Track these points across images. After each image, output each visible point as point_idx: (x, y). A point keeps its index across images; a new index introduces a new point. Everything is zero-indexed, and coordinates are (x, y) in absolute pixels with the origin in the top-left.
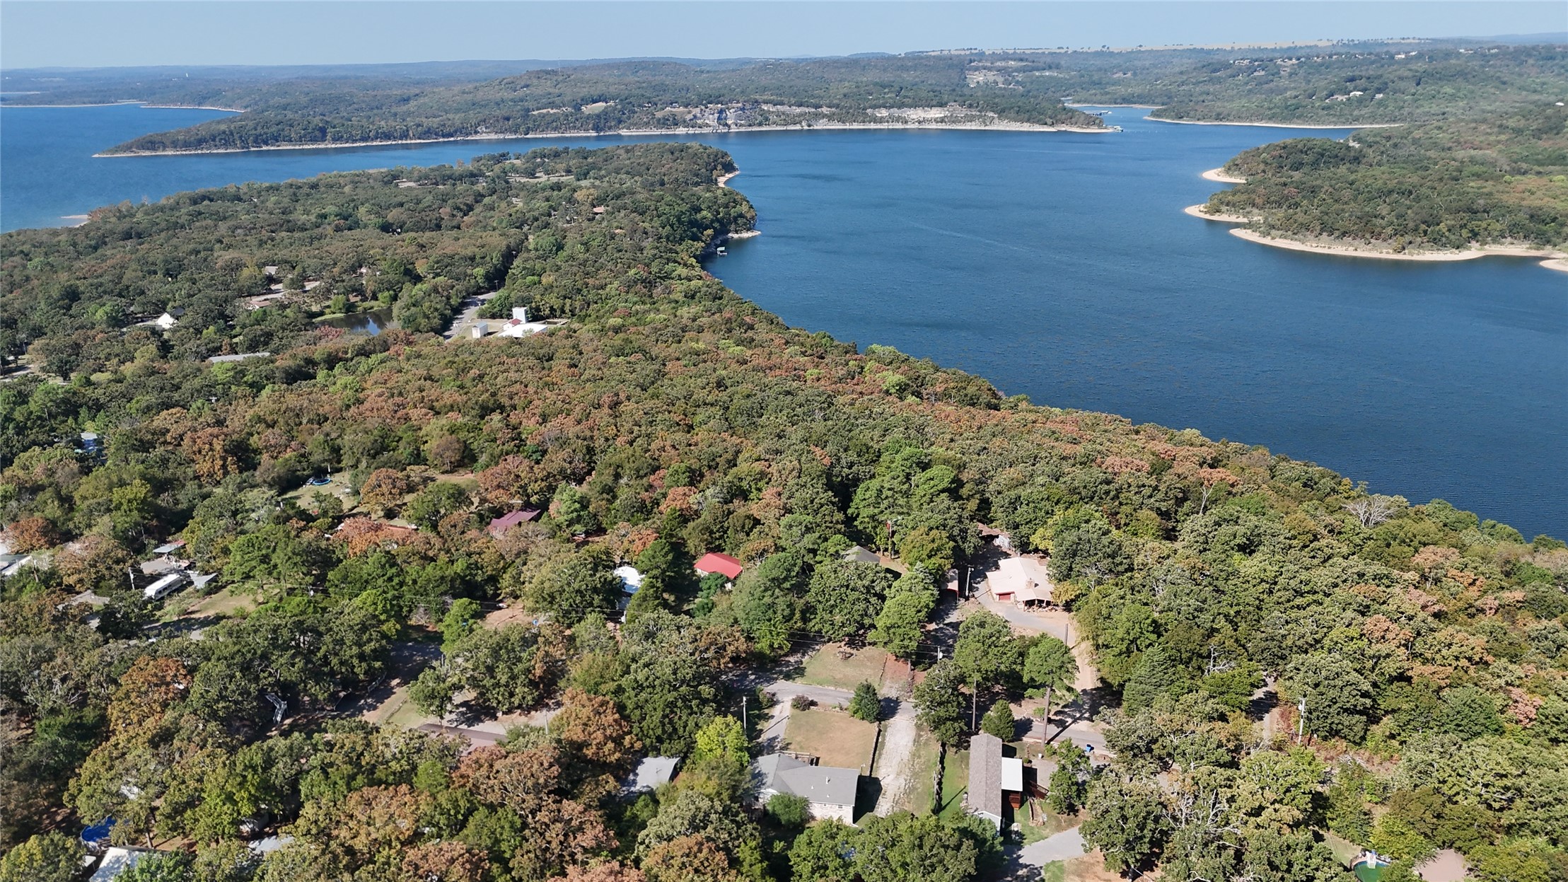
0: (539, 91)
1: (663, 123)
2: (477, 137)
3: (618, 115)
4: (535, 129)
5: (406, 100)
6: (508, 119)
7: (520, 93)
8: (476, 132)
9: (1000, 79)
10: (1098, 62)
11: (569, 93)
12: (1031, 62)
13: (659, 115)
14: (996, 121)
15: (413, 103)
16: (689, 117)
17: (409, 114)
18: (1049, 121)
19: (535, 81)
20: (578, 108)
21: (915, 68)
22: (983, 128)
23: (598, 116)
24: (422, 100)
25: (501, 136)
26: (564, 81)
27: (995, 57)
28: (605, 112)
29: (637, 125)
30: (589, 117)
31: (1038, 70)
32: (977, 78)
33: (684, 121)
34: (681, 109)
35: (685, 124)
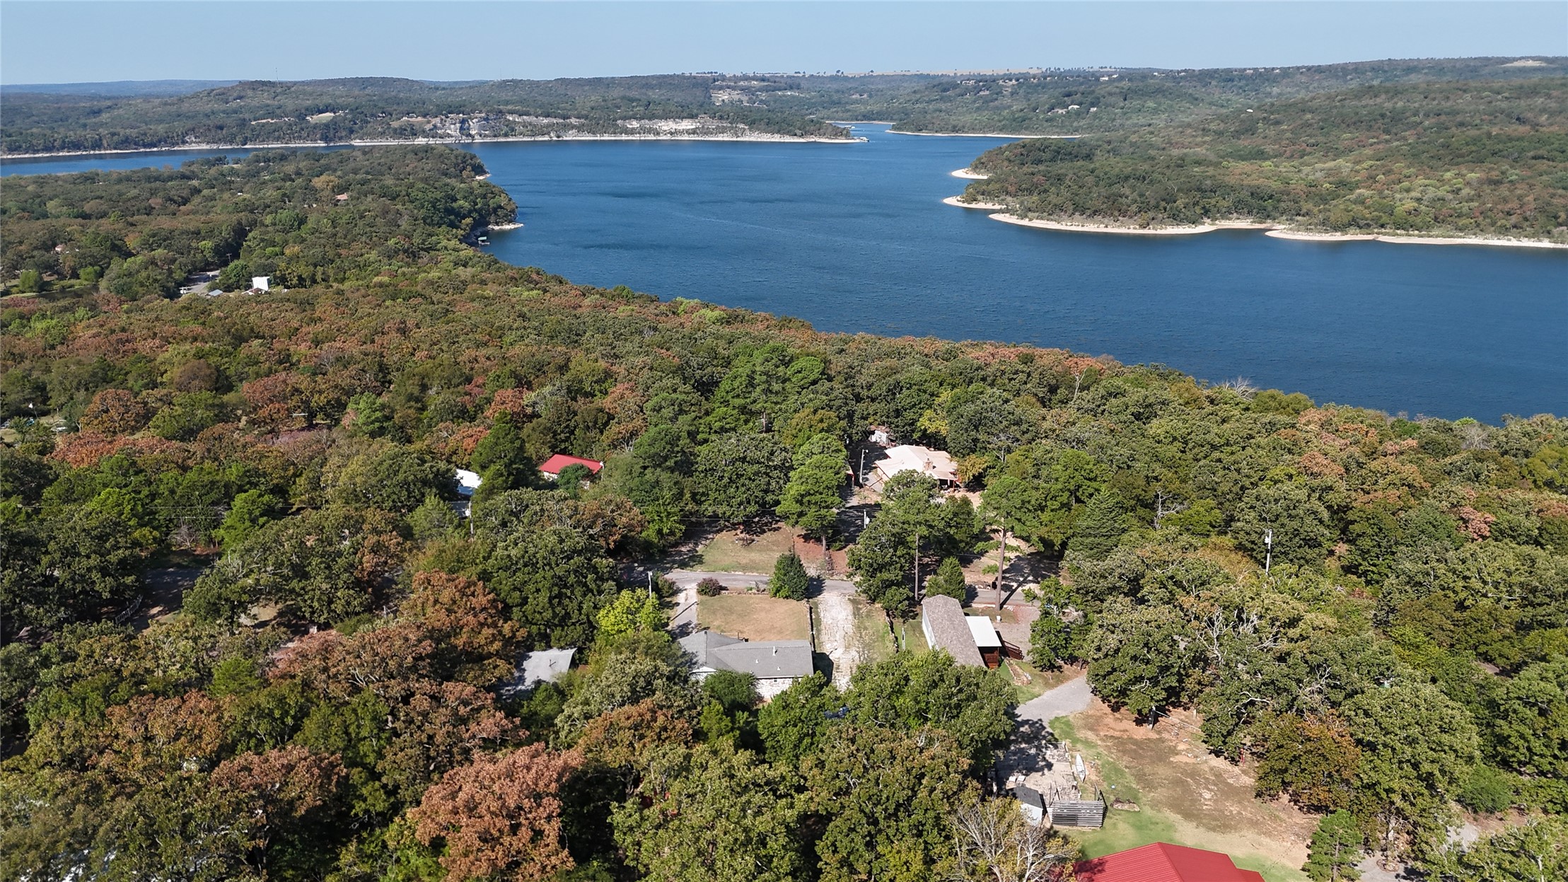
0: (255, 103)
1: (401, 133)
2: (186, 147)
3: (348, 125)
4: (254, 139)
5: (97, 112)
6: (221, 128)
7: (234, 105)
8: (184, 142)
9: (745, 98)
10: (835, 86)
11: (290, 104)
12: (772, 83)
13: (395, 124)
14: (748, 132)
15: (105, 117)
16: (428, 127)
17: (102, 125)
18: (799, 132)
19: (250, 93)
20: (302, 117)
21: (660, 86)
22: (735, 139)
23: (327, 126)
24: (116, 112)
25: (215, 147)
26: (284, 92)
27: (736, 79)
28: (334, 121)
29: (372, 136)
30: (315, 126)
31: (780, 90)
32: (722, 97)
33: (424, 131)
34: (420, 119)
35: (425, 134)
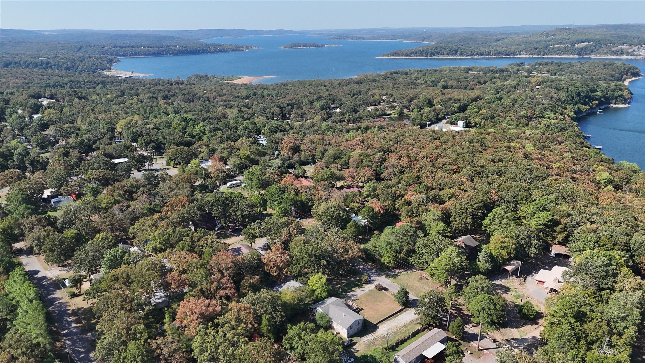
0: (558, 37)
1: (616, 53)
2: (520, 56)
3: (592, 48)
4: (548, 54)
5: (498, 40)
7: (550, 38)
8: (520, 54)
11: (573, 38)
13: (614, 49)
16: (630, 51)
20: (573, 44)
23: (582, 49)
24: (505, 41)
25: (531, 56)
26: (573, 33)
28: (586, 47)
29: (600, 54)
30: (577, 49)
33: (627, 53)
34: (628, 47)
35: (627, 54)
